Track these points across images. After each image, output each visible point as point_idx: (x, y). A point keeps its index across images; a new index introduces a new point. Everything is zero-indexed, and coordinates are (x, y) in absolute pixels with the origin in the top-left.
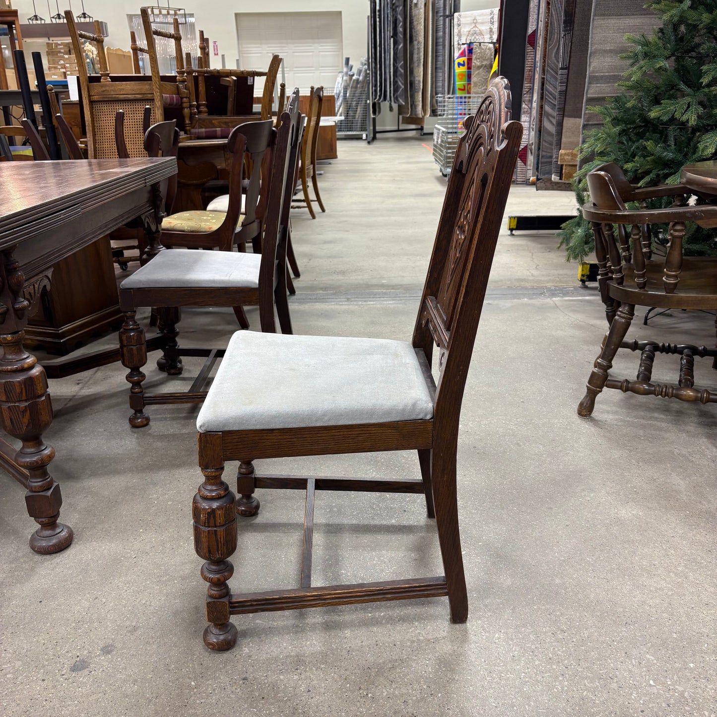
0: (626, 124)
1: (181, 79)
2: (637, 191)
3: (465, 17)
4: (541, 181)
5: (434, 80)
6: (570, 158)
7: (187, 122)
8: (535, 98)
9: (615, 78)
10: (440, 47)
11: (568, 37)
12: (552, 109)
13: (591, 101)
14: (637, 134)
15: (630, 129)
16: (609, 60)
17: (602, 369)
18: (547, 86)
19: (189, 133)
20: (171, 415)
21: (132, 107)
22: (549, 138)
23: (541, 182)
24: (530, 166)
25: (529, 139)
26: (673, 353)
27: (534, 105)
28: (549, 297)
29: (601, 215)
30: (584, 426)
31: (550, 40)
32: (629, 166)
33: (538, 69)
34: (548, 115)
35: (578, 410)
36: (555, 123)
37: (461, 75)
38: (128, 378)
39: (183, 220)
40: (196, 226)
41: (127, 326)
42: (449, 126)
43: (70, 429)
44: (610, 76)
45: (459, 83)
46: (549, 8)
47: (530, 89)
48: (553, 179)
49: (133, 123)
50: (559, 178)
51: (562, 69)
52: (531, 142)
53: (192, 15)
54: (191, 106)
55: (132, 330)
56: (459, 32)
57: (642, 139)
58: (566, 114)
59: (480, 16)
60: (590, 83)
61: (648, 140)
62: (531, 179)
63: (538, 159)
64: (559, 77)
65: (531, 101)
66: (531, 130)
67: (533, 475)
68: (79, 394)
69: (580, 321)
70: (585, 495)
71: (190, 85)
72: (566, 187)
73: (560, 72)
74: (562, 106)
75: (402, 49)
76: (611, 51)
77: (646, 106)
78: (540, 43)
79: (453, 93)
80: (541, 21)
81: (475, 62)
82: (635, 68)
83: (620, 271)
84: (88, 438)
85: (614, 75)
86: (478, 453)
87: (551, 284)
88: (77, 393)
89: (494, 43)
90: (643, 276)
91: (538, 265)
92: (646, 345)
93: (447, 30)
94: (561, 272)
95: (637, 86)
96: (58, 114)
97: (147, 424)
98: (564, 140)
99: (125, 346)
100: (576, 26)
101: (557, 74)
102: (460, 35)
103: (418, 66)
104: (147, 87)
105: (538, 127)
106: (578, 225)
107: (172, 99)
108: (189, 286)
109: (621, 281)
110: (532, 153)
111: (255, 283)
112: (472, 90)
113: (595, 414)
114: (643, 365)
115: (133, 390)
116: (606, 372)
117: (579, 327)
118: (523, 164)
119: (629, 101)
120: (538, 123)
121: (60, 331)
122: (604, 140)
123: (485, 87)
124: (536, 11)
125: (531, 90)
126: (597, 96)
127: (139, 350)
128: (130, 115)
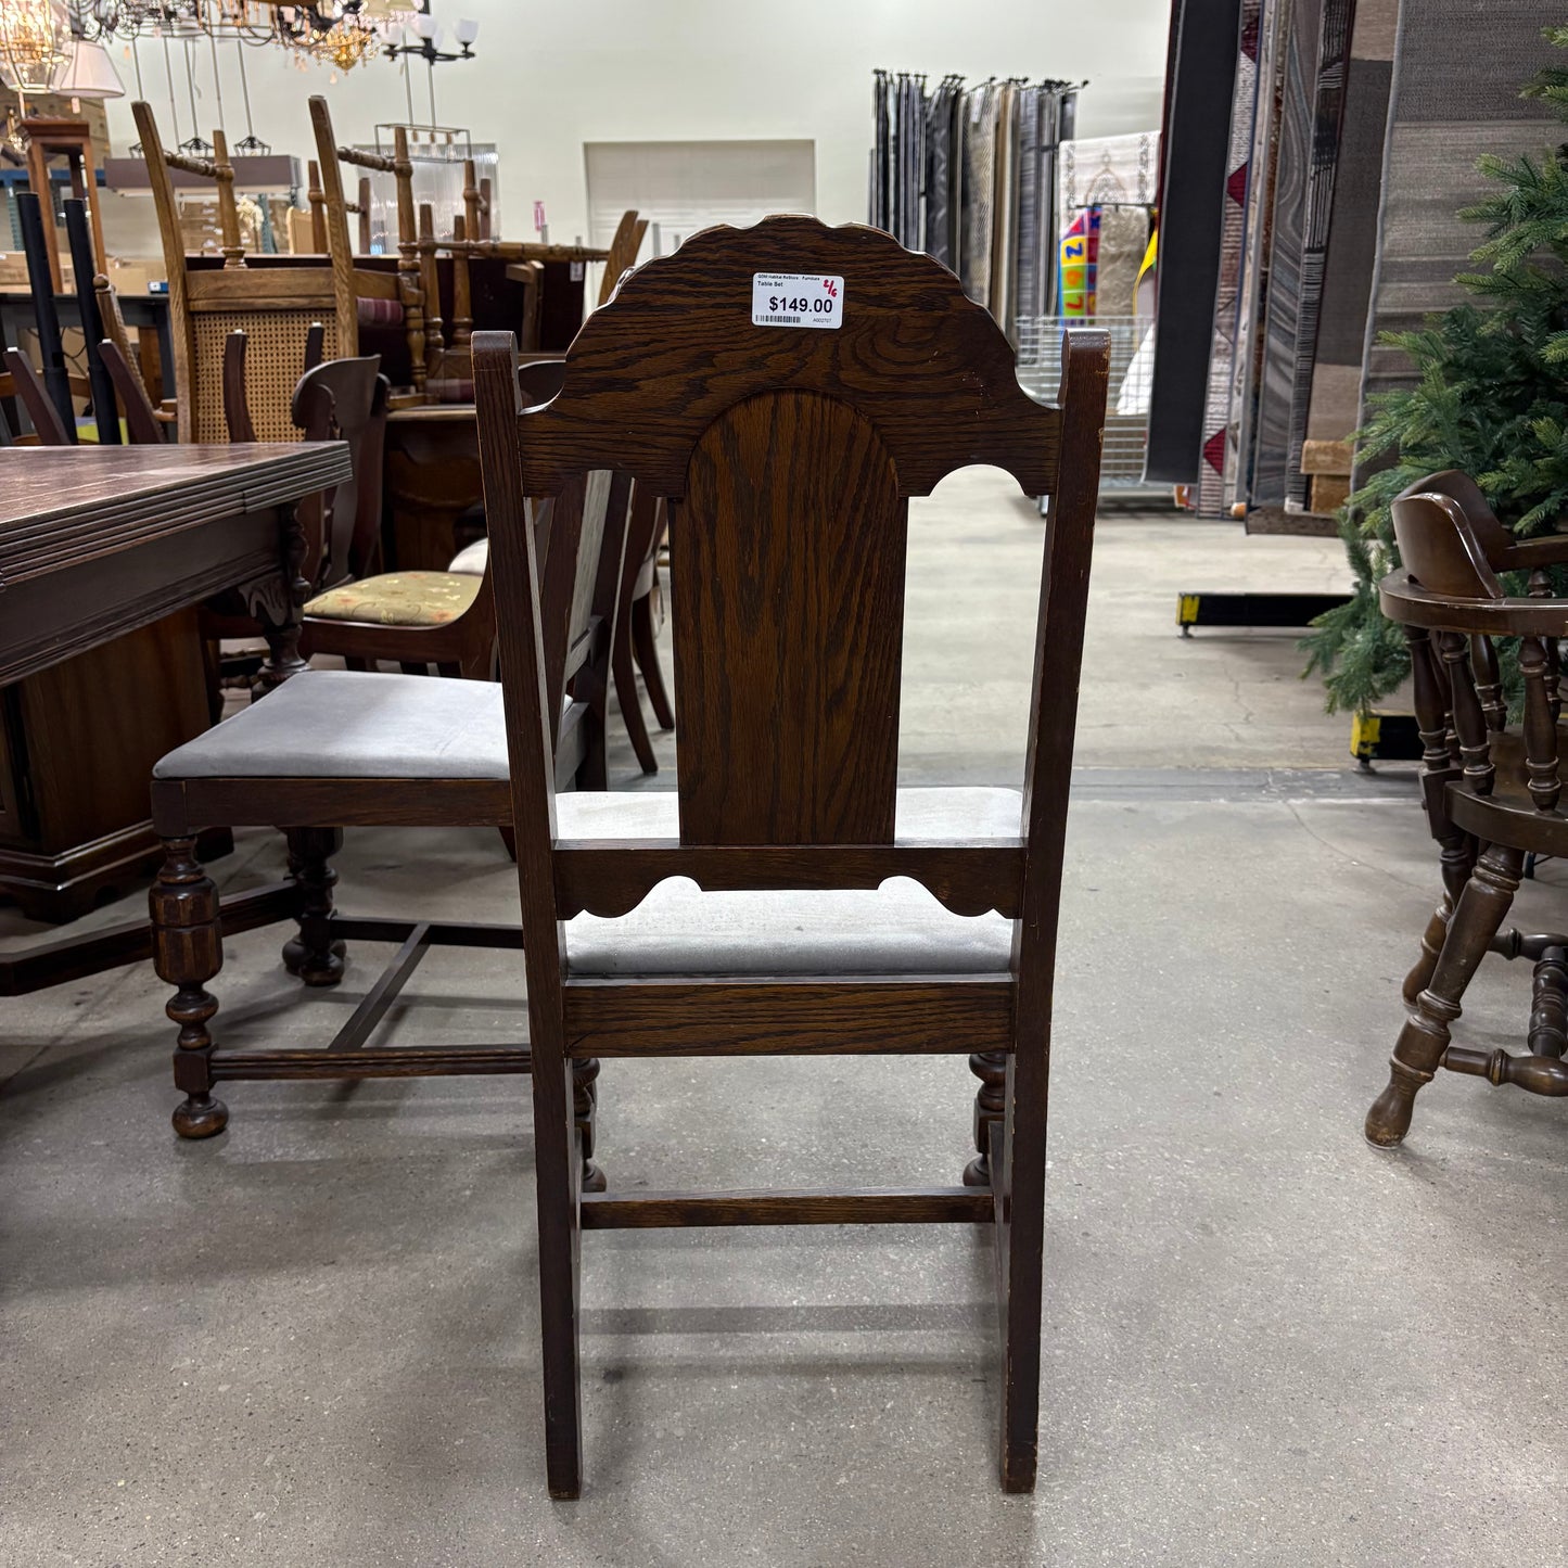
0: (1480, 377)
1: (408, 264)
2: (1520, 544)
3: (1085, 150)
4: (1257, 512)
5: (1015, 286)
6: (1329, 458)
7: (418, 362)
8: (1245, 318)
9: (1444, 270)
10: (1030, 218)
11: (1324, 177)
12: (1285, 344)
13: (1385, 321)
14: (1505, 403)
15: (1491, 388)
16: (1431, 224)
17: (1433, 1018)
18: (1274, 291)
19: (421, 388)
20: (286, 1105)
21: (285, 326)
22: (1277, 413)
23: (1258, 515)
24: (1232, 477)
25: (1229, 413)
27: (1243, 335)
28: (1280, 798)
29: (1436, 610)
31: (1281, 185)
32: (1490, 480)
33: (1252, 253)
34: (1276, 359)
35: (1368, 1126)
36: (1292, 377)
37: (1073, 273)
38: (173, 1008)
39: (381, 594)
40: (409, 610)
41: (170, 875)
42: (1045, 385)
43: (17, 1138)
44: (1433, 263)
45: (1069, 293)
46: (1279, 114)
47: (1234, 299)
48: (1286, 508)
49: (286, 364)
50: (1301, 506)
51: (1310, 250)
52: (1234, 421)
53: (491, 148)
54: (427, 327)
55: (183, 885)
56: (1071, 182)
57: (1524, 413)
58: (1320, 355)
59: (1117, 147)
60: (1382, 280)
61: (1539, 415)
62: (1235, 506)
63: (1252, 461)
64: (1302, 271)
65: (1234, 326)
66: (1235, 393)
67: (1248, 1330)
68: (72, 1033)
69: (1361, 864)
70: (1400, 1410)
71: (427, 277)
72: (1317, 527)
73: (1305, 258)
74: (1311, 337)
75: (945, 222)
76: (1434, 204)
77: (1530, 335)
78: (1258, 193)
79: (1057, 313)
80: (1260, 143)
81: (1106, 247)
82: (1502, 241)
83: (1483, 759)
84: (59, 1167)
85: (1445, 262)
86: (1095, 1254)
87: (1287, 763)
88: (70, 1028)
89: (1148, 206)
90: (1551, 775)
91: (1251, 714)
92: (1544, 944)
93: (1045, 181)
94: (1307, 732)
95: (1505, 285)
96: (105, 341)
97: (220, 1130)
98: (1314, 416)
99: (162, 927)
100: (1344, 150)
101: (1298, 263)
102: (1071, 189)
103: (981, 255)
104: (322, 280)
105: (1251, 384)
106: (1356, 622)
107: (381, 308)
108: (335, 773)
109: (1485, 786)
110: (1235, 446)
112: (1099, 308)
113: (1412, 1139)
114: (1542, 1005)
115: (183, 1042)
116: (1445, 1027)
117: (1360, 880)
118: (1213, 472)
119: (1484, 323)
120: (1251, 377)
121: (57, 864)
122: (1422, 416)
123: (1127, 302)
124: (1249, 121)
125: (1237, 299)
126: (1399, 310)
127: (199, 939)
128: (280, 346)
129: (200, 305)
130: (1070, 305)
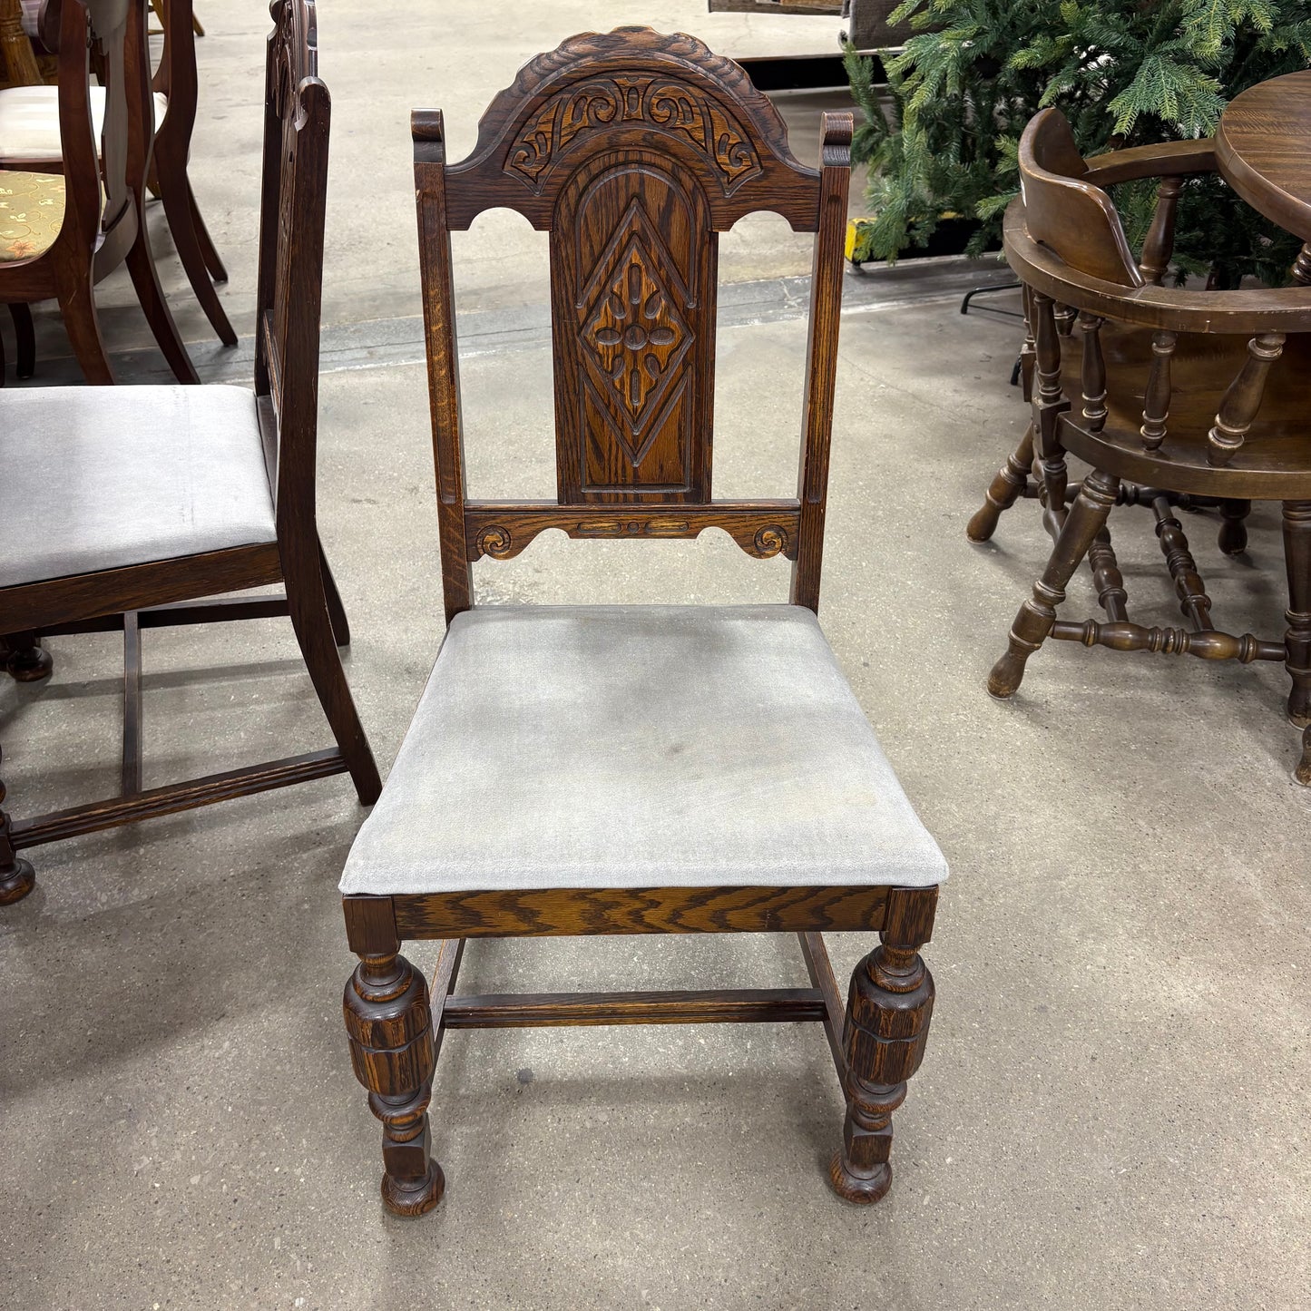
17: (1045, 604)
26: (1130, 503)
28: (800, 312)
29: (1088, 296)
30: (1008, 725)
35: (990, 684)
69: (888, 386)
83: (1100, 406)
109: (1099, 425)
111: (267, 532)
114: (1100, 563)
116: (1053, 609)
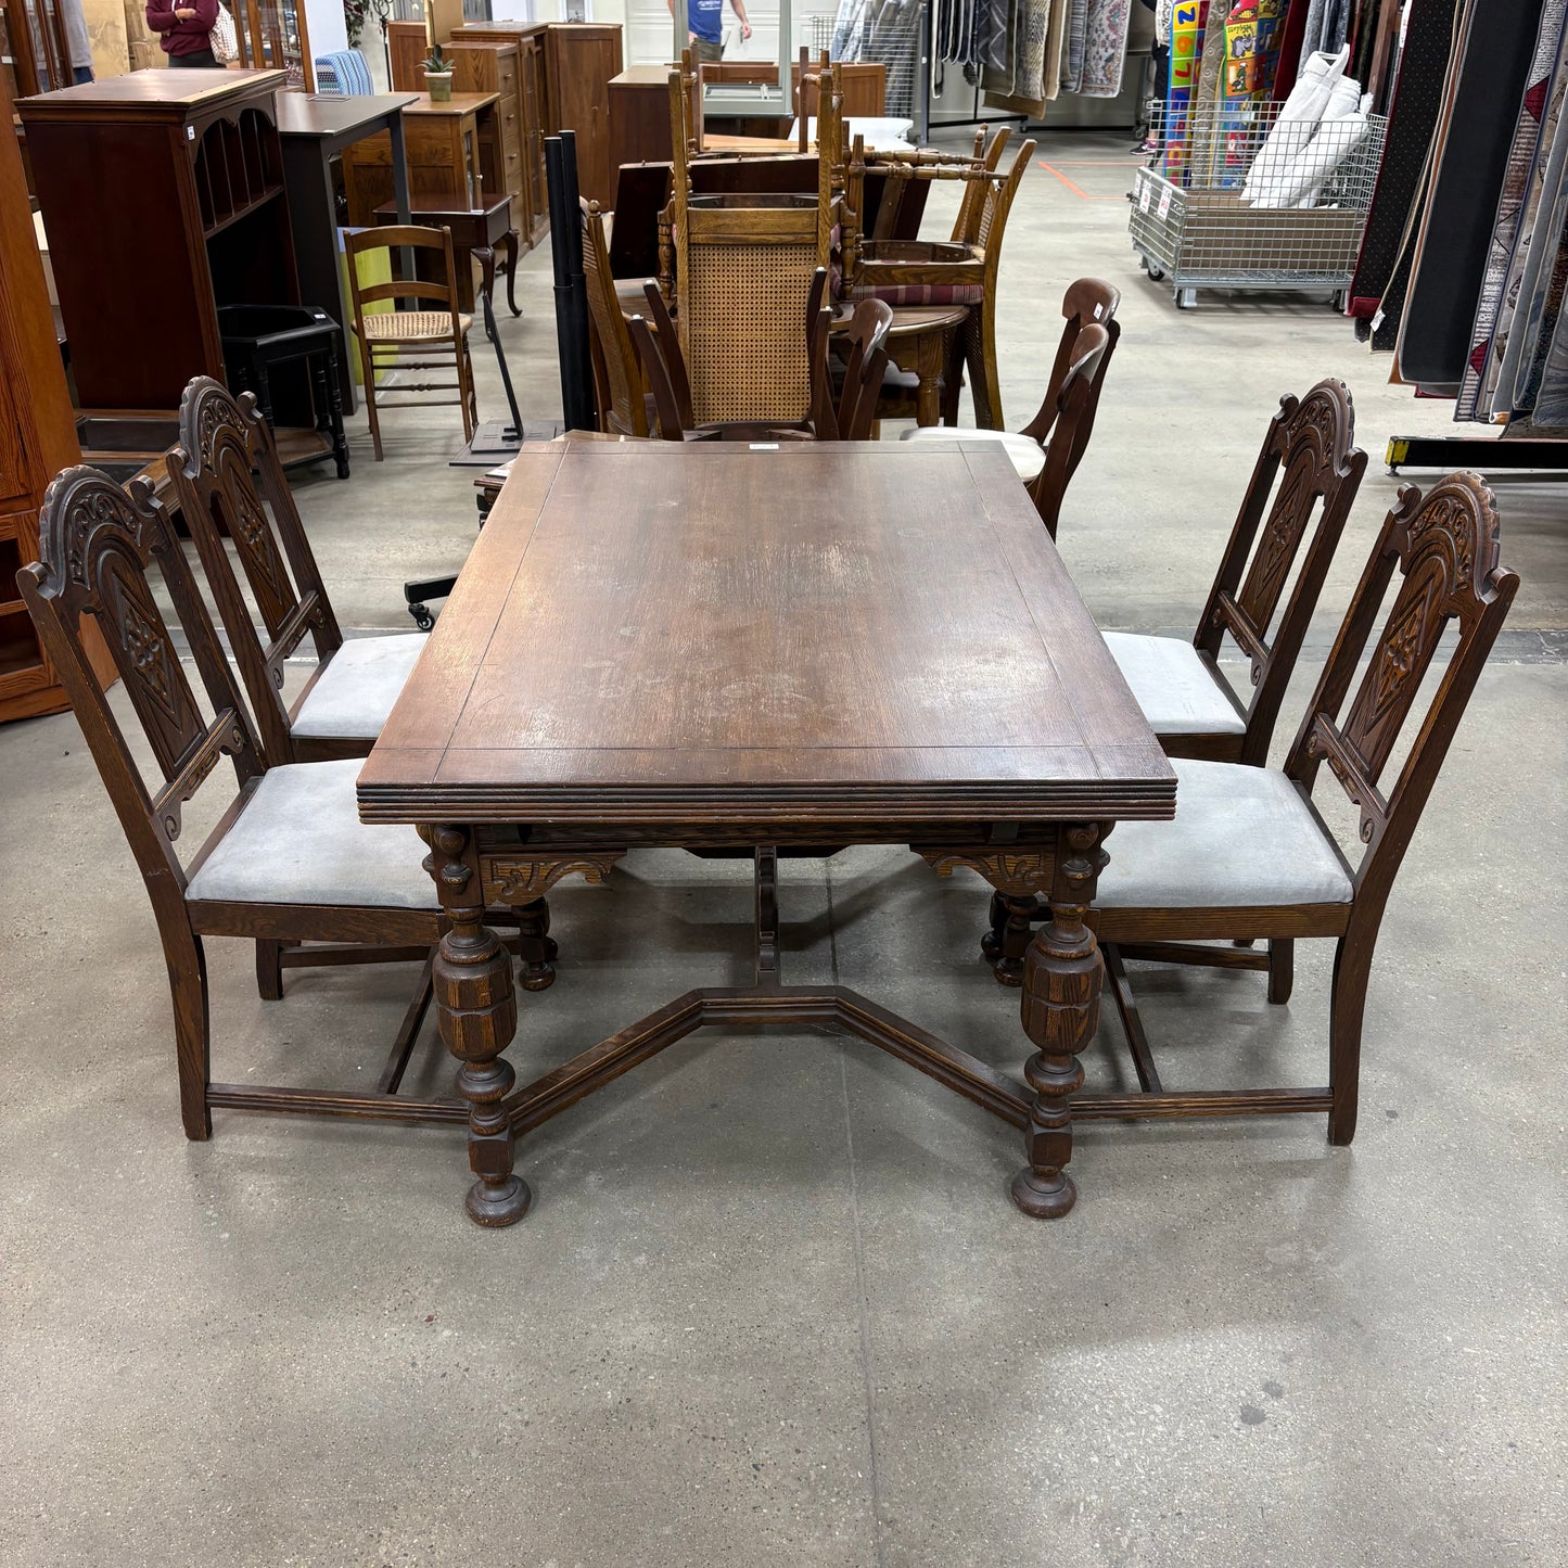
8: (1528, 234)
21: (769, 257)
23: (1520, 425)
24: (1494, 384)
25: (1496, 321)
33: (1545, 170)
37: (1184, 39)
47: (1517, 210)
52: (1501, 332)
62: (1496, 415)
65: (1514, 237)
66: (1507, 304)
78: (1559, 113)
80: (1565, 63)
81: (1215, 13)
104: (806, 220)
110: (1500, 355)
112: (1203, 76)
124: (1555, 38)
125: (1521, 213)
128: (764, 274)
129: (700, 238)
130: (1179, 73)
